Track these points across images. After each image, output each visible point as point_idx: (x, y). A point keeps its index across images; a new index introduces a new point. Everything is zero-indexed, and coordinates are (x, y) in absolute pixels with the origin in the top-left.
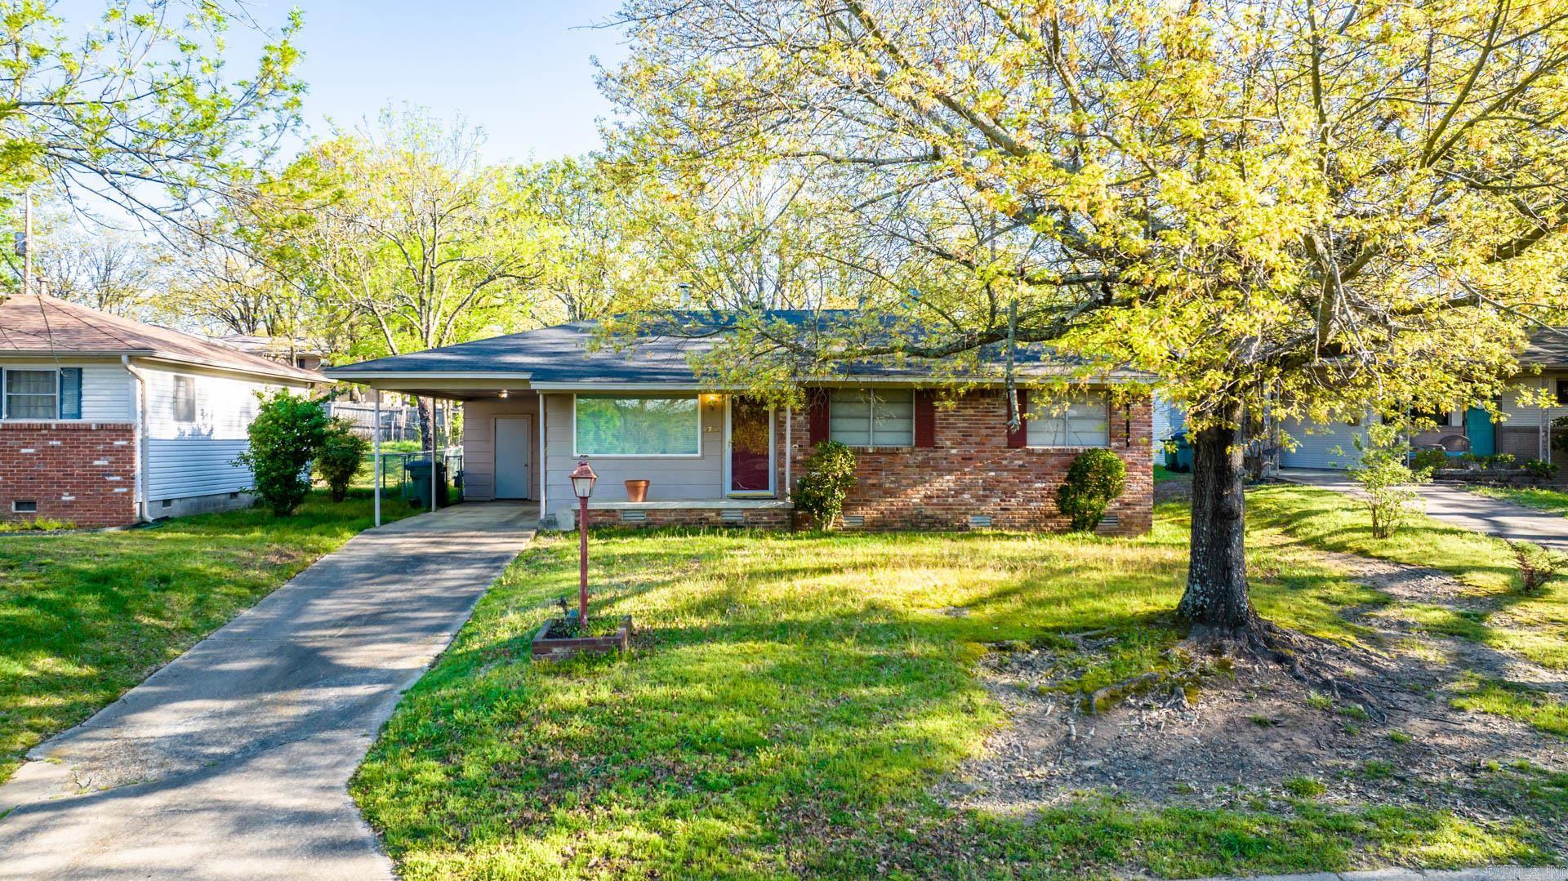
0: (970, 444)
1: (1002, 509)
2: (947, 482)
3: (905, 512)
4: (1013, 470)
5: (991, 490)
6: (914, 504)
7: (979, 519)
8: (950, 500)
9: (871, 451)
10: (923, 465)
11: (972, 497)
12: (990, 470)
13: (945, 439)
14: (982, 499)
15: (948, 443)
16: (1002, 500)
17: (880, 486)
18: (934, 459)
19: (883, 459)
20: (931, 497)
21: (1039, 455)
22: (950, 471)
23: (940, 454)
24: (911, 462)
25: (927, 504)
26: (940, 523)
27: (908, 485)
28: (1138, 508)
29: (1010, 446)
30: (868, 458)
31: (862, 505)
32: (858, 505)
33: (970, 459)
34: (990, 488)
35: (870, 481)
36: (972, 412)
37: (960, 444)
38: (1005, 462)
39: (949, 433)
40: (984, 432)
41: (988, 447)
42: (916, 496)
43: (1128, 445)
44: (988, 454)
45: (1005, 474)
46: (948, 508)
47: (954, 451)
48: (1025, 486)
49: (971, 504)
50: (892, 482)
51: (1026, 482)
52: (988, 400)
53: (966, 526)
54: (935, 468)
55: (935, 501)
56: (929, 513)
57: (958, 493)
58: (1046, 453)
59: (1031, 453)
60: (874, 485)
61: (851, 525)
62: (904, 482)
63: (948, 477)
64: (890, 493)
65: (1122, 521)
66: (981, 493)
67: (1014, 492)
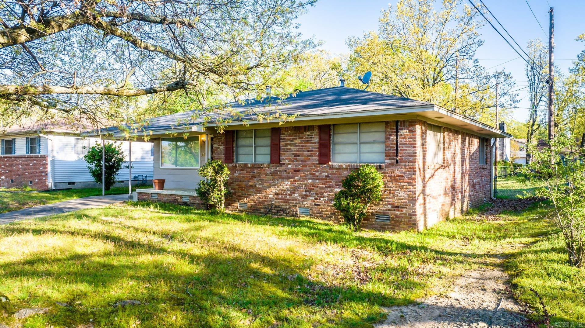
0: (298, 161)
1: (316, 205)
2: (286, 185)
3: (266, 203)
4: (323, 179)
5: (310, 192)
6: (270, 198)
7: (303, 210)
8: (288, 197)
9: (249, 166)
10: (274, 174)
11: (299, 196)
12: (309, 179)
13: (285, 158)
14: (305, 197)
15: (287, 161)
16: (316, 199)
17: (255, 186)
18: (280, 171)
19: (256, 171)
20: (278, 194)
21: (337, 169)
22: (288, 179)
23: (283, 168)
24: (268, 172)
25: (276, 199)
26: (282, 210)
27: (267, 187)
28: (404, 210)
29: (320, 163)
30: (249, 170)
31: (247, 197)
32: (245, 197)
33: (298, 171)
34: (309, 190)
35: (250, 184)
36: (299, 141)
37: (293, 161)
38: (317, 174)
39: (288, 155)
40: (306, 153)
41: (309, 163)
42: (271, 192)
43: (397, 162)
44: (308, 168)
45: (317, 181)
46: (287, 201)
47: (290, 166)
48: (329, 190)
49: (299, 200)
50: (260, 184)
51: (329, 187)
52: (308, 133)
53: (296, 214)
54: (281, 177)
55: (280, 197)
56: (277, 204)
57: (292, 192)
58: (340, 168)
59: (332, 168)
60: (251, 186)
61: (242, 208)
62: (265, 184)
63: (286, 183)
64: (259, 191)
65: (393, 219)
66: (304, 193)
67: (322, 194)
